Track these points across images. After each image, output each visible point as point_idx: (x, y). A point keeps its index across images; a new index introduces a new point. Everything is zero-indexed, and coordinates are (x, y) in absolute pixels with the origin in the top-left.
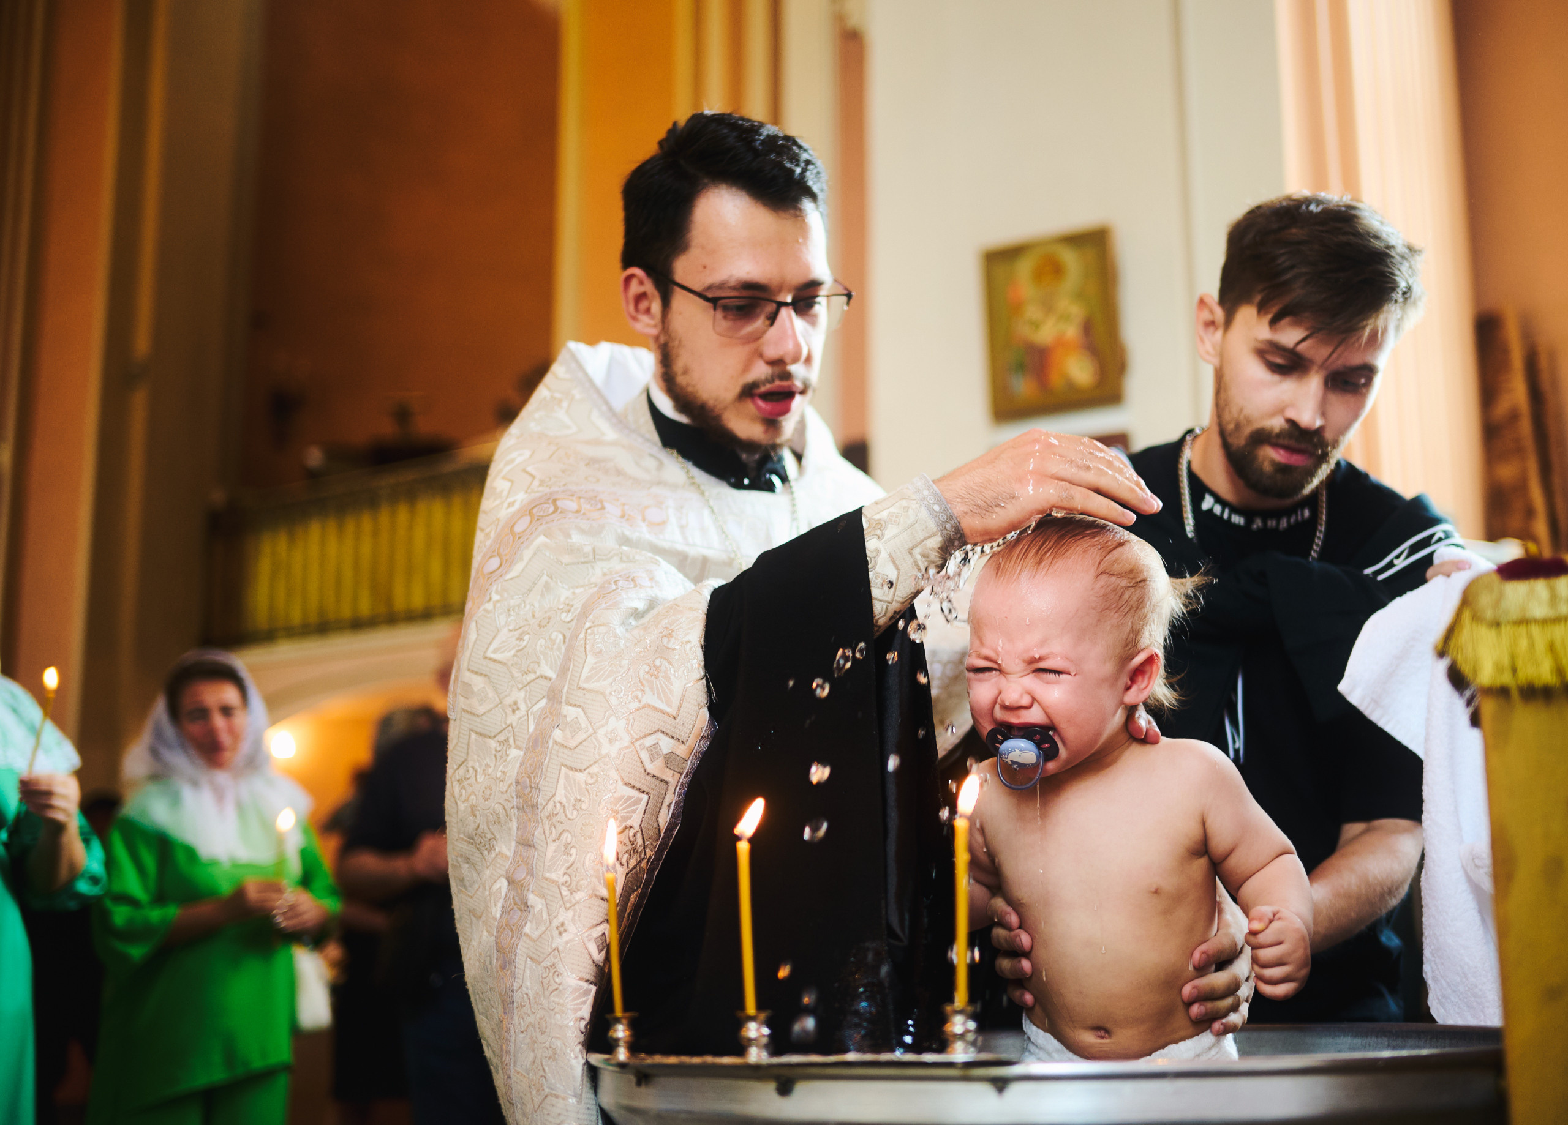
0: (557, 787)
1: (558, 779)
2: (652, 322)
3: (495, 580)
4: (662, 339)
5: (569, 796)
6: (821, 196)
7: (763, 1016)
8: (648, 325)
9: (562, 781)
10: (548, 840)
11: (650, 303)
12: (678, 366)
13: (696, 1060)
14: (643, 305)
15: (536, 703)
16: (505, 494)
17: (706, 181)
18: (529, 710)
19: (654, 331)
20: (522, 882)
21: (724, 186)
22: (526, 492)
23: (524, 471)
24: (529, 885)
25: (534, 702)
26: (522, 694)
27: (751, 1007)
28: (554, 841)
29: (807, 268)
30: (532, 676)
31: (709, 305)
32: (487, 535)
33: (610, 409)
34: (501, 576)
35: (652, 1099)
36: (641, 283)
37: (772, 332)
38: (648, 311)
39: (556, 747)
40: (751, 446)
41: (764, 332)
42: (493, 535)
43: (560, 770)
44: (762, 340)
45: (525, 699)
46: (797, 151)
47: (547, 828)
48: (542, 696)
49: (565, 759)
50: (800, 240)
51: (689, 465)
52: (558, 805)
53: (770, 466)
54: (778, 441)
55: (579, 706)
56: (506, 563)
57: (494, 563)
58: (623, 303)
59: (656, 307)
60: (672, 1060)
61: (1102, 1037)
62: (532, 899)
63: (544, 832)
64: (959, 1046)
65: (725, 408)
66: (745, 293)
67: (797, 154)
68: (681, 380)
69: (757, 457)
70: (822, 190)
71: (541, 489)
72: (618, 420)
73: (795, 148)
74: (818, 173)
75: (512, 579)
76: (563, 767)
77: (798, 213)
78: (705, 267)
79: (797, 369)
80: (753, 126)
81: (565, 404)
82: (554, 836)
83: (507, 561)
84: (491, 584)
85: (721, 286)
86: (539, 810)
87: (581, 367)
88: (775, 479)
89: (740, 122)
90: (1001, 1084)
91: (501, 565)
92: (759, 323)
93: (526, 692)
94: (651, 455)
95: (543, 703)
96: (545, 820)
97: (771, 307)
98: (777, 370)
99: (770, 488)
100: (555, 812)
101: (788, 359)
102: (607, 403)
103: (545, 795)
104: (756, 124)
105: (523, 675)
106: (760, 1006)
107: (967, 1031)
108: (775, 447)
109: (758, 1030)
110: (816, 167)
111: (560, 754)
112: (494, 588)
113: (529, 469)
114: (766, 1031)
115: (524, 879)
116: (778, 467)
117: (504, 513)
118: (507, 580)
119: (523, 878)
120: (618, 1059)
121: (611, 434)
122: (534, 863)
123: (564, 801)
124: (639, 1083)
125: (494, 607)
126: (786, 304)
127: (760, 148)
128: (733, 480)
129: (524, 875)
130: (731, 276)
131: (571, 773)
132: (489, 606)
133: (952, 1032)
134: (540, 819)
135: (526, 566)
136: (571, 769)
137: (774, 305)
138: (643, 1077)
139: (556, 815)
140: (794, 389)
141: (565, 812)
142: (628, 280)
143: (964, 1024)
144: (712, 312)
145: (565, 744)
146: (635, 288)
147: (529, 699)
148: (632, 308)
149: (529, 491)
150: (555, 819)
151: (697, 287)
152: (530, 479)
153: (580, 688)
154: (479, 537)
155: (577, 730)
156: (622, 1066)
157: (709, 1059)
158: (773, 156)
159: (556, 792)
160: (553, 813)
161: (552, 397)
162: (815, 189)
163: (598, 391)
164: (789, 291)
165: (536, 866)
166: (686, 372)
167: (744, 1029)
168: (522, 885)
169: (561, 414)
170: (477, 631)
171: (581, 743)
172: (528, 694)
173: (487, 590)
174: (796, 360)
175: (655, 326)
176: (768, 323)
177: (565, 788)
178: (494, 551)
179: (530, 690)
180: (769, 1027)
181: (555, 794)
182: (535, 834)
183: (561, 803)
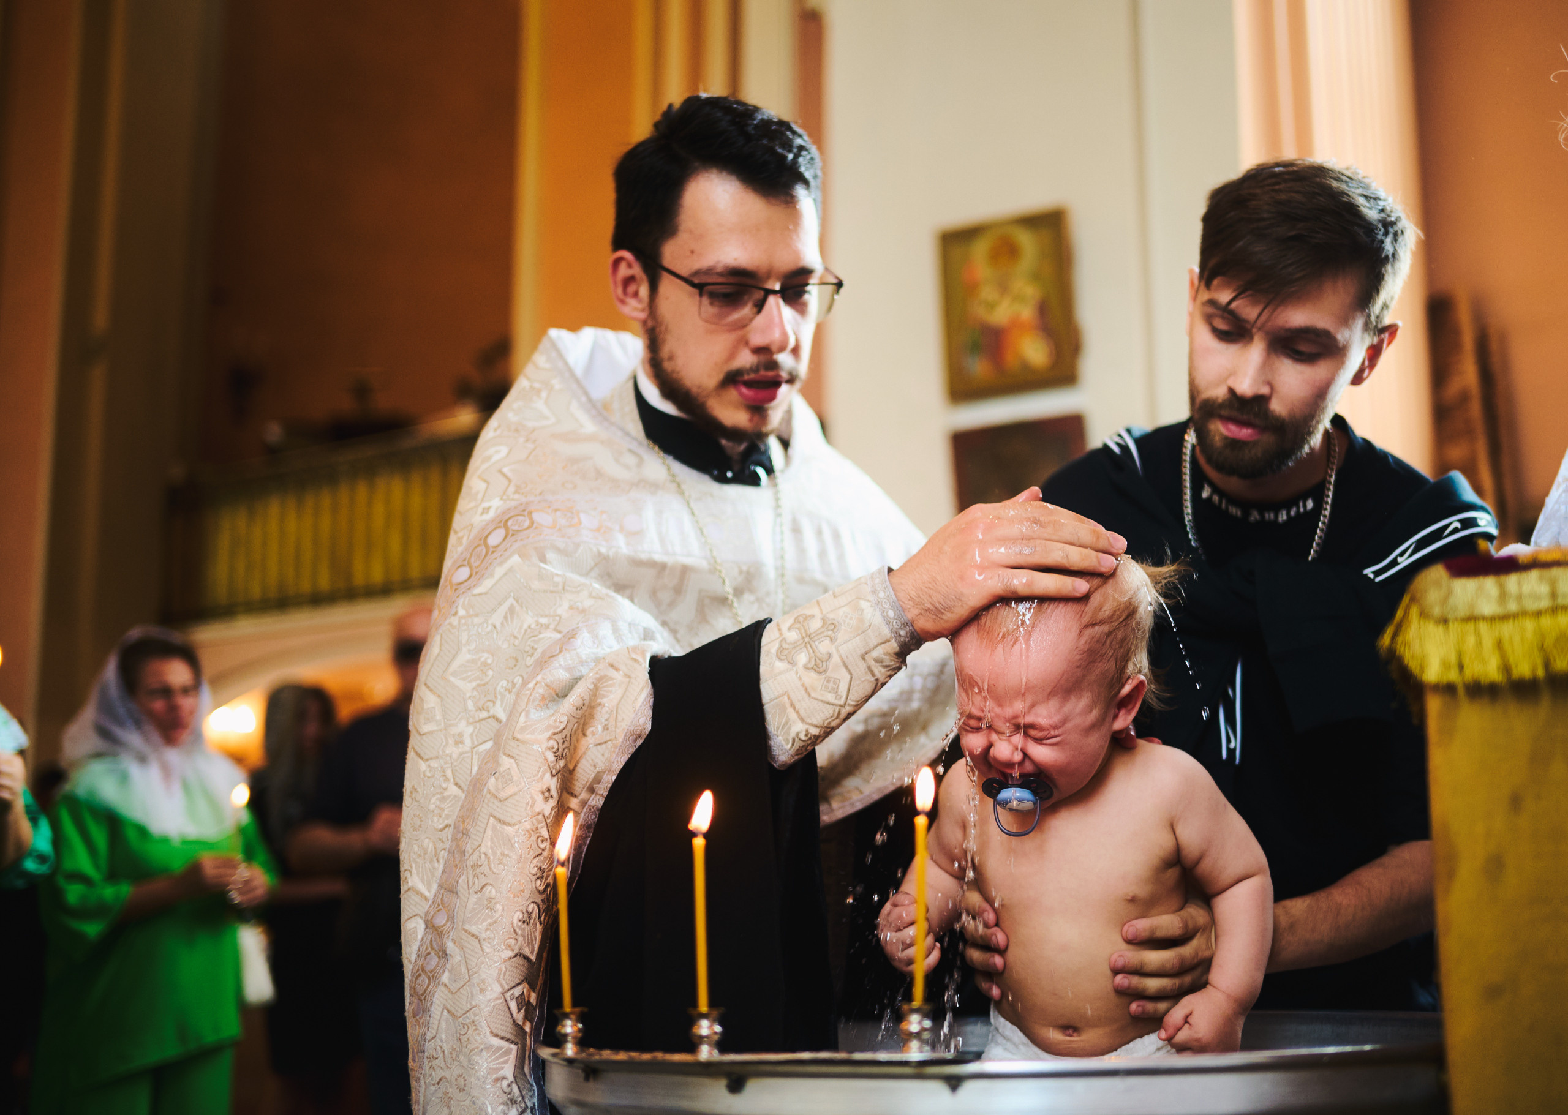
0: (483, 837)
1: (486, 829)
2: (640, 306)
3: (463, 593)
4: (650, 324)
5: (495, 848)
6: (812, 183)
7: (715, 1013)
8: (636, 309)
9: (489, 832)
10: (471, 891)
11: (639, 286)
12: (665, 352)
13: (646, 1056)
14: (632, 288)
15: (482, 743)
16: (480, 496)
17: (697, 164)
18: (474, 748)
19: (642, 316)
20: (442, 929)
21: (715, 171)
22: (502, 499)
23: (500, 471)
24: (449, 932)
25: (481, 741)
26: (471, 729)
27: (703, 1006)
28: (476, 893)
29: (797, 254)
30: (484, 714)
31: (695, 291)
32: (460, 539)
33: (590, 400)
34: (469, 589)
35: (599, 1094)
36: (630, 266)
37: (760, 319)
38: (636, 295)
39: (489, 796)
40: (735, 434)
41: (751, 320)
42: (465, 541)
43: (488, 820)
44: (748, 328)
45: (471, 735)
46: (790, 137)
47: (471, 877)
48: (489, 738)
49: (495, 810)
50: (791, 227)
51: (670, 460)
52: (483, 856)
53: (755, 457)
54: (764, 430)
55: (512, 757)
56: (476, 575)
57: (463, 573)
58: (611, 285)
59: (644, 291)
60: (622, 1056)
61: (1070, 1036)
62: (450, 946)
63: (468, 881)
64: (914, 1044)
65: (708, 396)
66: (731, 280)
67: (791, 140)
68: (667, 366)
69: (743, 447)
70: (815, 177)
71: (516, 496)
72: (600, 410)
73: (788, 133)
74: (812, 159)
75: (480, 595)
76: (491, 818)
77: (789, 199)
78: (692, 252)
79: (784, 359)
80: (748, 110)
81: (544, 394)
82: (477, 887)
83: (477, 573)
84: (458, 596)
85: (709, 271)
86: (466, 858)
87: (561, 356)
88: (760, 471)
89: (735, 106)
90: (954, 1083)
91: (470, 576)
92: (747, 310)
93: (475, 728)
94: (631, 451)
95: (489, 745)
96: (470, 868)
97: (759, 295)
98: (763, 358)
99: (755, 481)
100: (479, 863)
101: (774, 348)
102: (586, 393)
103: (473, 843)
104: (750, 108)
105: (477, 710)
106: (712, 1003)
107: (924, 1030)
108: (762, 436)
109: (710, 1027)
110: (809, 153)
111: (490, 804)
112: (461, 601)
113: (505, 470)
114: (718, 1028)
115: (444, 925)
116: (764, 458)
117: (479, 520)
118: (475, 595)
119: (442, 924)
120: (566, 1054)
121: (589, 426)
122: (456, 910)
123: (490, 852)
124: (587, 1078)
125: (459, 622)
126: (774, 292)
127: (753, 132)
128: (715, 473)
129: (444, 922)
130: (718, 262)
131: (499, 825)
132: (454, 621)
133: (907, 1030)
134: (465, 866)
135: (495, 584)
136: (500, 821)
137: (762, 293)
138: (591, 1072)
139: (481, 866)
140: (781, 380)
141: (489, 865)
142: (617, 263)
143: (920, 1023)
144: (697, 298)
145: (496, 794)
146: (623, 271)
147: (476, 736)
148: (620, 291)
149: (505, 497)
150: (478, 870)
151: (684, 272)
152: (506, 483)
153: (514, 738)
154: (452, 539)
155: (509, 782)
156: (570, 1062)
157: (659, 1055)
158: (765, 142)
159: (482, 841)
160: (477, 864)
161: (531, 387)
162: (808, 175)
163: (577, 381)
164: (778, 279)
165: (457, 913)
166: (671, 358)
167: (696, 1027)
168: (442, 932)
169: (539, 405)
170: (441, 646)
171: (511, 796)
172: (477, 730)
173: (454, 602)
174: (782, 349)
175: (643, 310)
176: (755, 310)
177: (492, 839)
178: (464, 560)
179: (480, 728)
180: (721, 1025)
181: (481, 845)
182: (460, 881)
183: (486, 855)
